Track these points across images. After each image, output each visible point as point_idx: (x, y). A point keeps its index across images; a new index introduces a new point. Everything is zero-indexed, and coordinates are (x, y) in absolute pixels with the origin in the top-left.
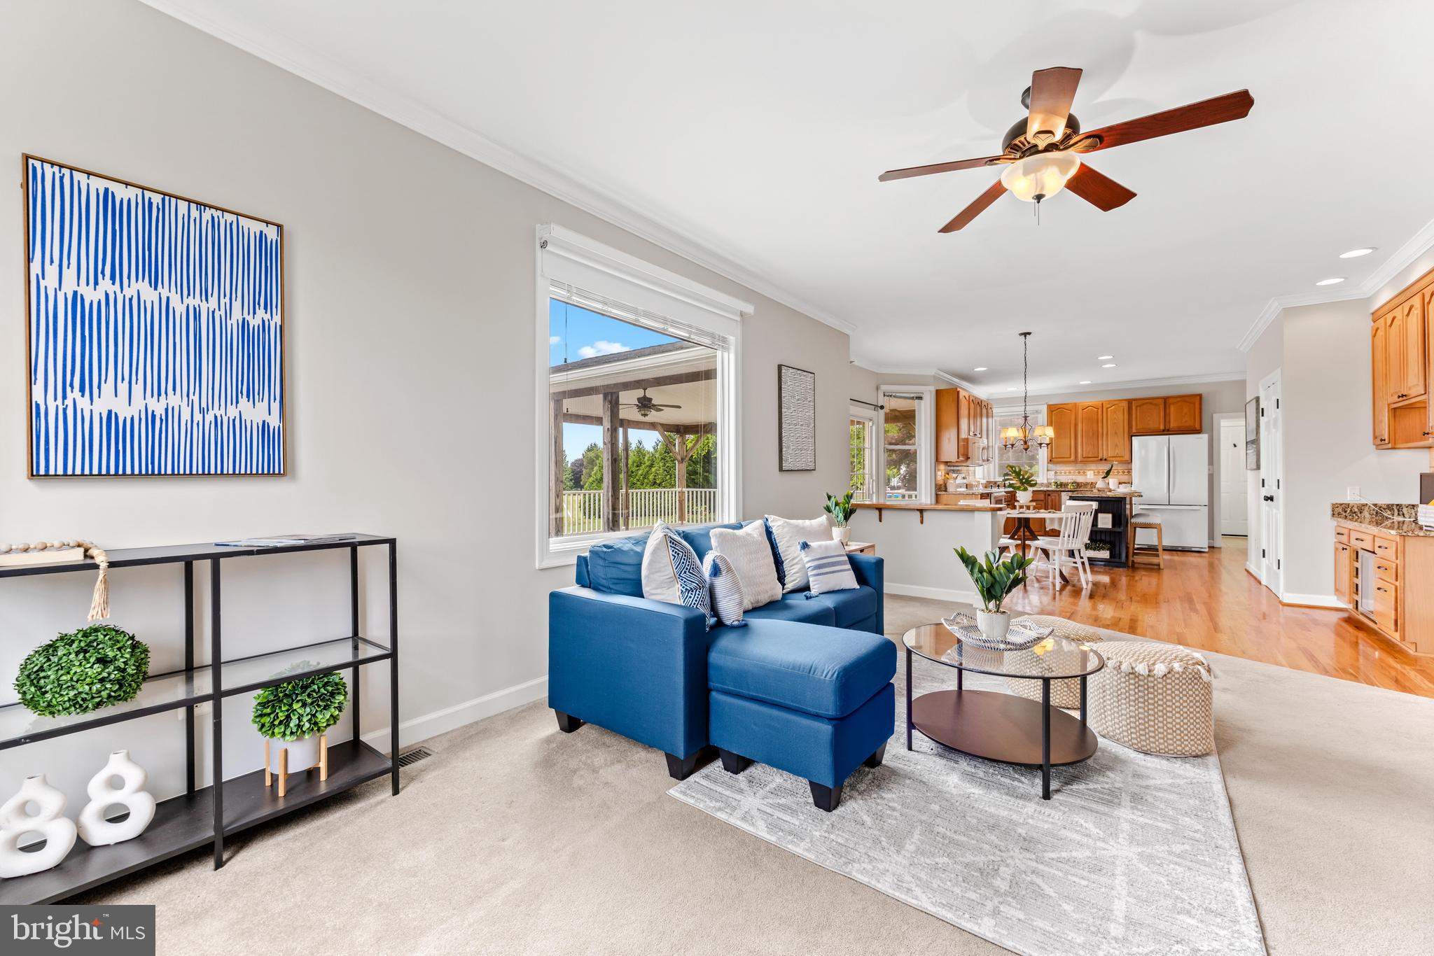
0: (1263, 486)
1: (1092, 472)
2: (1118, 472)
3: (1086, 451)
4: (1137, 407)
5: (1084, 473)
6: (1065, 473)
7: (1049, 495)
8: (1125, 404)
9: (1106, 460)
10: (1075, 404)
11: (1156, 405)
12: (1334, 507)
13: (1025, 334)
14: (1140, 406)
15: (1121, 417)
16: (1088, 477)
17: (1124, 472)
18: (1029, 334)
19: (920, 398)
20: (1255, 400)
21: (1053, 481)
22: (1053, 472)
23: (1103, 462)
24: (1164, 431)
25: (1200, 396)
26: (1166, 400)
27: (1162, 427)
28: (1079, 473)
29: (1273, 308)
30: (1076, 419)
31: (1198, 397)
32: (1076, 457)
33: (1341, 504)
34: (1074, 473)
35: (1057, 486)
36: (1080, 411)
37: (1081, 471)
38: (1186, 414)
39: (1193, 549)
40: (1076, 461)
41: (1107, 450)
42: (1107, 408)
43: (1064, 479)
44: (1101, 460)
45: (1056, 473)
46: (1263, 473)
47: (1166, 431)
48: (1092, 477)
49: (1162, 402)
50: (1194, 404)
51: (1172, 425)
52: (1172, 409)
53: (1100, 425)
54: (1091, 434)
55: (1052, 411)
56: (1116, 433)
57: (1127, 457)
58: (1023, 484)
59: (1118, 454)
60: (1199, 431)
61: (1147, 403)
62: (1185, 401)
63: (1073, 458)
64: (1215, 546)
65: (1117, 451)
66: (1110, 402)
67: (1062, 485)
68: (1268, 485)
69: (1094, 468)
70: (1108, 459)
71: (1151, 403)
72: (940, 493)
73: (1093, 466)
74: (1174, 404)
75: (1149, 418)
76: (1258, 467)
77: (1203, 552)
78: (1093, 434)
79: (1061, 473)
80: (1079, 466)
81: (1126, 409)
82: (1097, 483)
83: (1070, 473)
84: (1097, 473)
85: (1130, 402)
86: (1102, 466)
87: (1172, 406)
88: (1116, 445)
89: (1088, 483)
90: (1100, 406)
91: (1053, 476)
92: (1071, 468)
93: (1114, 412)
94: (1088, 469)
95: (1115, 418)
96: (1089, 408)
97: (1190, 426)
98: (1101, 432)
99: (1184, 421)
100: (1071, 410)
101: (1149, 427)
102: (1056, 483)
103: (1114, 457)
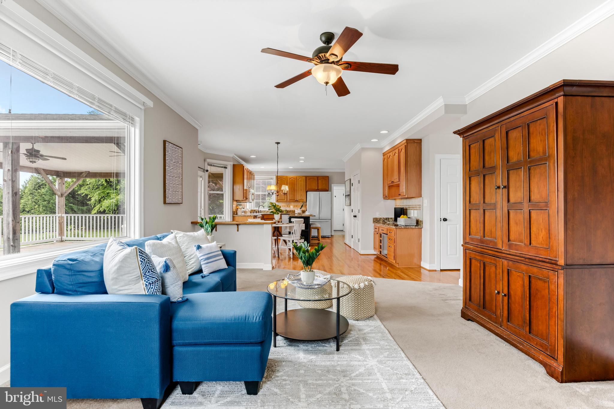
0: (352, 212)
1: (292, 206)
3: (290, 197)
4: (308, 179)
5: (289, 206)
8: (304, 178)
10: (287, 176)
11: (314, 179)
12: (374, 219)
13: (278, 143)
14: (310, 179)
15: (303, 183)
16: (291, 208)
17: (303, 206)
18: (279, 143)
19: (226, 168)
20: (349, 180)
24: (317, 190)
25: (328, 177)
26: (318, 177)
27: (316, 189)
28: (288, 206)
29: (358, 147)
30: (287, 183)
31: (328, 178)
32: (287, 199)
33: (375, 218)
34: (286, 206)
36: (289, 179)
38: (324, 183)
39: (327, 237)
40: (287, 201)
41: (298, 197)
42: (298, 179)
44: (296, 201)
46: (352, 207)
47: (318, 190)
49: (316, 178)
50: (326, 179)
51: (320, 188)
52: (320, 181)
53: (296, 186)
55: (278, 178)
56: (301, 190)
57: (305, 200)
58: (277, 211)
60: (327, 191)
61: (312, 178)
62: (324, 178)
63: (286, 200)
64: (332, 235)
65: (302, 197)
66: (299, 177)
68: (354, 212)
70: (298, 200)
72: (234, 216)
73: (293, 204)
74: (320, 179)
75: (312, 184)
76: (350, 205)
77: (330, 237)
78: (293, 190)
80: (288, 203)
81: (305, 180)
82: (295, 211)
83: (284, 206)
84: (294, 206)
85: (306, 177)
86: (296, 204)
87: (320, 180)
88: (301, 195)
89: (291, 211)
90: (296, 178)
92: (285, 204)
93: (301, 181)
94: (291, 204)
95: (301, 183)
96: (292, 178)
97: (325, 188)
98: (296, 189)
99: (323, 186)
100: (285, 179)
101: (312, 188)
103: (301, 200)
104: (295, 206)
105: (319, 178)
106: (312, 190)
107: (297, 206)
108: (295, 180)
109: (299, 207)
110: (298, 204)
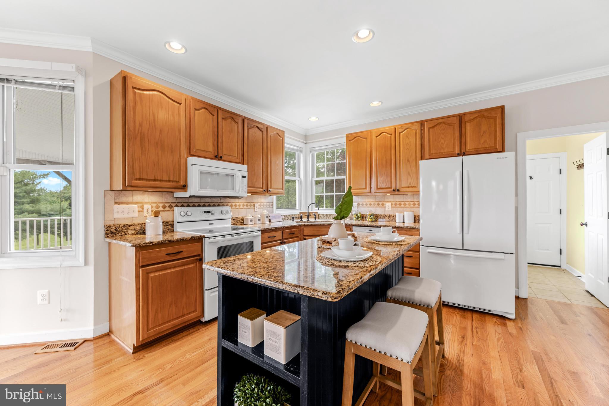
1: (390, 204)
3: (380, 181)
4: (429, 128)
5: (383, 204)
6: (366, 205)
8: (417, 127)
9: (398, 190)
10: (371, 131)
11: (449, 124)
14: (433, 127)
15: (413, 141)
16: (387, 209)
21: (354, 213)
22: (356, 204)
23: (397, 193)
24: (458, 152)
25: (502, 108)
26: (461, 118)
27: (455, 149)
28: (378, 204)
30: (370, 147)
31: (500, 110)
32: (371, 188)
34: (374, 204)
35: (358, 218)
36: (374, 137)
37: (380, 203)
38: (484, 132)
40: (372, 193)
41: (400, 180)
42: (400, 133)
43: (366, 211)
44: (394, 190)
45: (358, 204)
47: (462, 155)
48: (390, 209)
49: (456, 120)
50: (495, 118)
51: (468, 147)
52: (469, 128)
53: (393, 151)
54: (384, 162)
55: (350, 141)
56: (408, 161)
59: (410, 184)
60: (500, 149)
61: (440, 123)
62: (483, 116)
63: (368, 190)
64: (520, 297)
65: (410, 180)
66: (402, 126)
67: (363, 217)
69: (392, 200)
70: (402, 190)
71: (444, 123)
73: (391, 198)
74: (470, 121)
75: (442, 141)
77: (509, 319)
78: (386, 162)
79: (363, 205)
80: (378, 198)
81: (418, 132)
82: (395, 216)
83: (370, 204)
85: (422, 124)
86: (398, 198)
87: (468, 124)
88: (409, 173)
89: (386, 216)
90: (393, 130)
91: (357, 208)
92: (371, 200)
93: (407, 137)
94: (386, 200)
95: (408, 143)
96: (384, 133)
97: (490, 147)
98: (394, 159)
99: (482, 141)
100: (366, 138)
101: (442, 151)
102: (357, 215)
103: (407, 187)
104: (396, 204)
105: (467, 118)
106: (442, 153)
107: (402, 203)
108: (390, 135)
109: (407, 206)
110: (404, 200)
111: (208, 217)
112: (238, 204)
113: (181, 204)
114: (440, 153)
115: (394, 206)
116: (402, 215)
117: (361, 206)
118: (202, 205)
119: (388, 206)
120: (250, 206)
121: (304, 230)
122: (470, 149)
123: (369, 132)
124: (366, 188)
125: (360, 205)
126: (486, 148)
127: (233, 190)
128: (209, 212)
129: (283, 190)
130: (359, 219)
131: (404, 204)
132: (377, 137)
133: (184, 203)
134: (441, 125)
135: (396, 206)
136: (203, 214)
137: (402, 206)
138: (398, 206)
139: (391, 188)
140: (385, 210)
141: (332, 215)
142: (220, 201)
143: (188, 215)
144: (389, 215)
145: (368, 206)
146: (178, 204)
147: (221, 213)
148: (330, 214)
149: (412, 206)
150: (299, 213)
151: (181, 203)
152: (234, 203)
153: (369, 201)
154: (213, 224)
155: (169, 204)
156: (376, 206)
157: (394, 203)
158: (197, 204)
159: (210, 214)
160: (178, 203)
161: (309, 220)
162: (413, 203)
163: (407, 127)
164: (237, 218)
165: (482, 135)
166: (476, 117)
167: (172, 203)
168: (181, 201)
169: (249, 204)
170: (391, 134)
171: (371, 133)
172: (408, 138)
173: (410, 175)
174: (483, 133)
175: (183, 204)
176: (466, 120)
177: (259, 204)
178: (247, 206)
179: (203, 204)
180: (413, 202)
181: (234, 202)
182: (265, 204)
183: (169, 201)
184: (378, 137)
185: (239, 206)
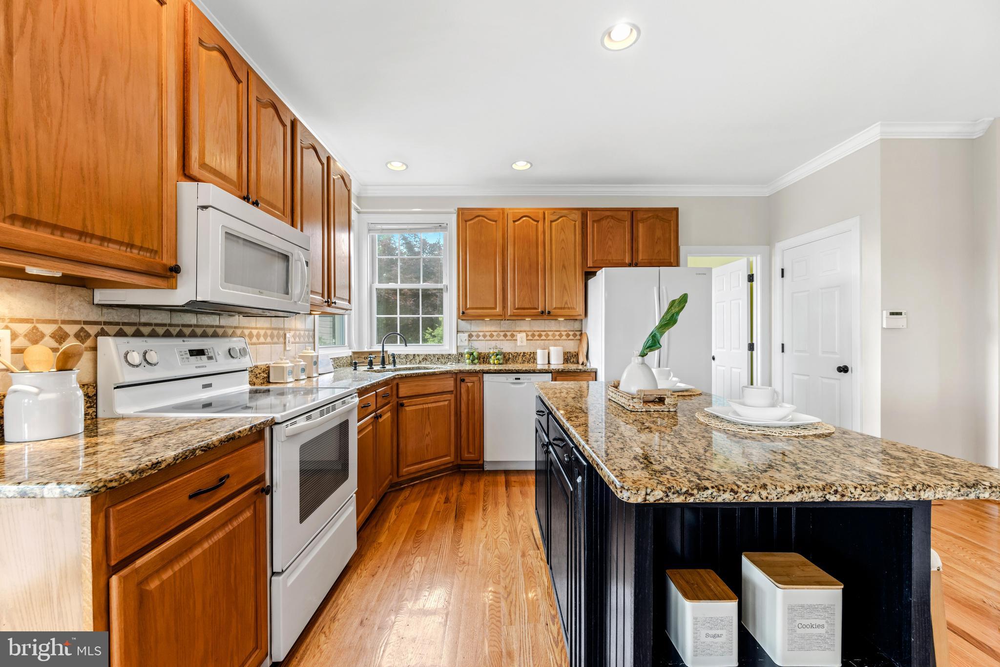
1: (524, 334)
2: (561, 335)
3: (519, 296)
4: (594, 221)
5: (513, 336)
6: (485, 336)
7: (463, 380)
8: (577, 216)
9: (549, 313)
10: (503, 210)
11: (619, 220)
14: (598, 221)
15: (572, 237)
16: (519, 343)
17: (568, 335)
21: (466, 351)
22: (466, 335)
23: (545, 317)
24: (630, 260)
25: (676, 210)
26: (633, 215)
27: (627, 256)
28: (505, 336)
30: (503, 238)
31: (674, 212)
32: (504, 307)
34: (498, 335)
36: (510, 222)
37: (509, 334)
38: (659, 239)
40: (502, 317)
41: (551, 296)
42: (551, 222)
43: (483, 346)
44: (542, 313)
45: (470, 336)
47: (634, 262)
48: (525, 343)
49: (627, 215)
50: (669, 222)
51: (640, 257)
52: (641, 229)
53: (540, 250)
54: (527, 265)
55: (466, 221)
56: (564, 266)
57: (580, 310)
59: (566, 303)
61: (608, 217)
62: (659, 217)
63: (499, 310)
65: (565, 299)
66: (555, 211)
67: (483, 358)
69: (528, 329)
70: (553, 312)
71: (612, 217)
73: (527, 325)
74: (643, 220)
75: (610, 243)
78: (530, 266)
79: (478, 336)
80: (505, 325)
81: (578, 224)
82: (534, 353)
83: (492, 336)
84: (532, 337)
85: (584, 213)
86: (540, 325)
87: (641, 225)
88: (565, 287)
89: (518, 354)
90: (541, 216)
91: (467, 342)
92: (493, 329)
93: (562, 229)
94: (518, 329)
95: (563, 240)
96: (524, 218)
97: (664, 259)
98: (543, 263)
99: (656, 251)
100: (496, 221)
101: (610, 258)
102: (472, 354)
103: (561, 308)
104: (533, 335)
105: (640, 216)
106: (609, 261)
107: (544, 333)
108: (536, 223)
109: (550, 337)
110: (546, 329)
111: (203, 367)
112: (255, 332)
113: (117, 328)
114: (606, 260)
115: (530, 338)
116: (547, 351)
117: (474, 338)
118: (174, 333)
119: (521, 337)
120: (278, 337)
121: (400, 386)
122: (642, 259)
123: (501, 211)
124: (495, 308)
125: (473, 336)
126: (660, 259)
127: (287, 293)
128: (200, 352)
129: (349, 302)
130: (476, 361)
131: (545, 336)
132: (514, 221)
133: (124, 324)
134: (608, 220)
135: (533, 338)
136: (188, 358)
137: (544, 337)
138: (537, 338)
139: (538, 309)
140: (516, 345)
141: (418, 355)
142: (217, 323)
143: (148, 363)
144: (524, 353)
145: (488, 338)
146: (106, 328)
147: (230, 354)
148: (414, 355)
149: (557, 337)
150: (351, 354)
151: (117, 324)
152: (247, 328)
153: (490, 330)
154: (210, 385)
155: (77, 328)
156: (502, 338)
157: (530, 333)
158: (161, 330)
159: (204, 358)
160: (105, 323)
161: (385, 366)
162: (559, 333)
163: (561, 213)
164: (256, 367)
165: (657, 243)
166: (649, 217)
167: (86, 323)
168: (117, 319)
169: (275, 332)
170: (538, 221)
171: (503, 213)
172: (564, 233)
173: (566, 290)
174: (657, 240)
175: (121, 329)
176: (639, 219)
177: (292, 333)
178: (272, 337)
179: (178, 329)
180: (559, 331)
181: (247, 325)
182: (302, 333)
183: (77, 318)
184: (516, 223)
185: (258, 336)
